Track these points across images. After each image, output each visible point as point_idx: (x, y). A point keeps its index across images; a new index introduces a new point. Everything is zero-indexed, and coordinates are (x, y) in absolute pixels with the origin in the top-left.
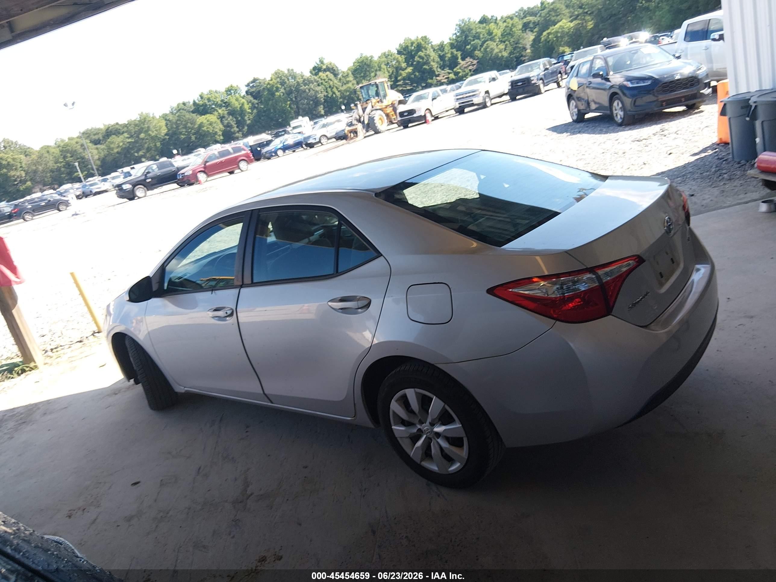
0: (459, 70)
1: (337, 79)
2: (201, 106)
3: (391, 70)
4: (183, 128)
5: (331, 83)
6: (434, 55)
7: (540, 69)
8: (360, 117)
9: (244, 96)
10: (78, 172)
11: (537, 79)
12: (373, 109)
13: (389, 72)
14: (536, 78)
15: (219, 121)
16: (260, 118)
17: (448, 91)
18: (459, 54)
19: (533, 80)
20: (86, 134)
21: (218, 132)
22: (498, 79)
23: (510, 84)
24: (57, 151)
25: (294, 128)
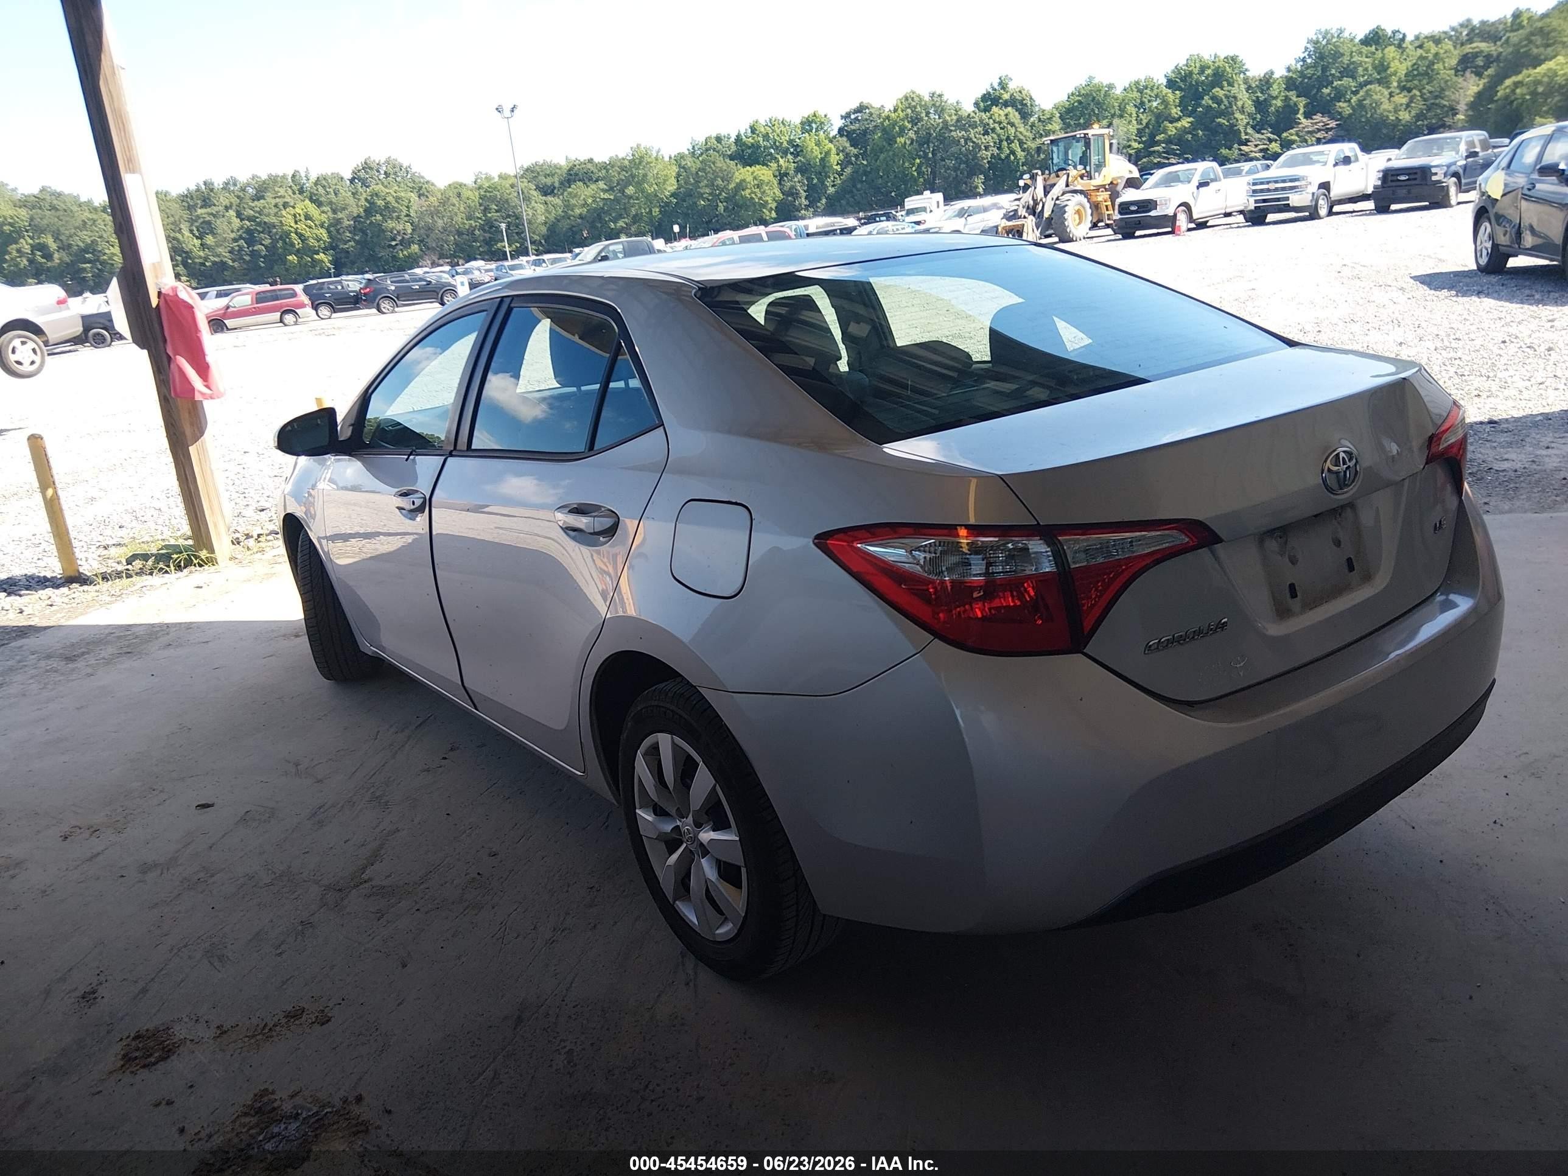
0: (1294, 137)
1: (1025, 124)
2: (750, 148)
3: (1145, 119)
4: (706, 186)
5: (1012, 131)
6: (1245, 99)
7: (1457, 153)
8: (1036, 203)
9: (835, 137)
10: (503, 241)
11: (1445, 175)
12: (1068, 189)
13: (1139, 122)
14: (1443, 172)
15: (775, 182)
16: (854, 186)
17: (1244, 173)
18: (1302, 103)
19: (1436, 174)
20: (532, 172)
21: (770, 202)
22: (1357, 160)
23: (1381, 174)
24: (475, 196)
25: (910, 212)
